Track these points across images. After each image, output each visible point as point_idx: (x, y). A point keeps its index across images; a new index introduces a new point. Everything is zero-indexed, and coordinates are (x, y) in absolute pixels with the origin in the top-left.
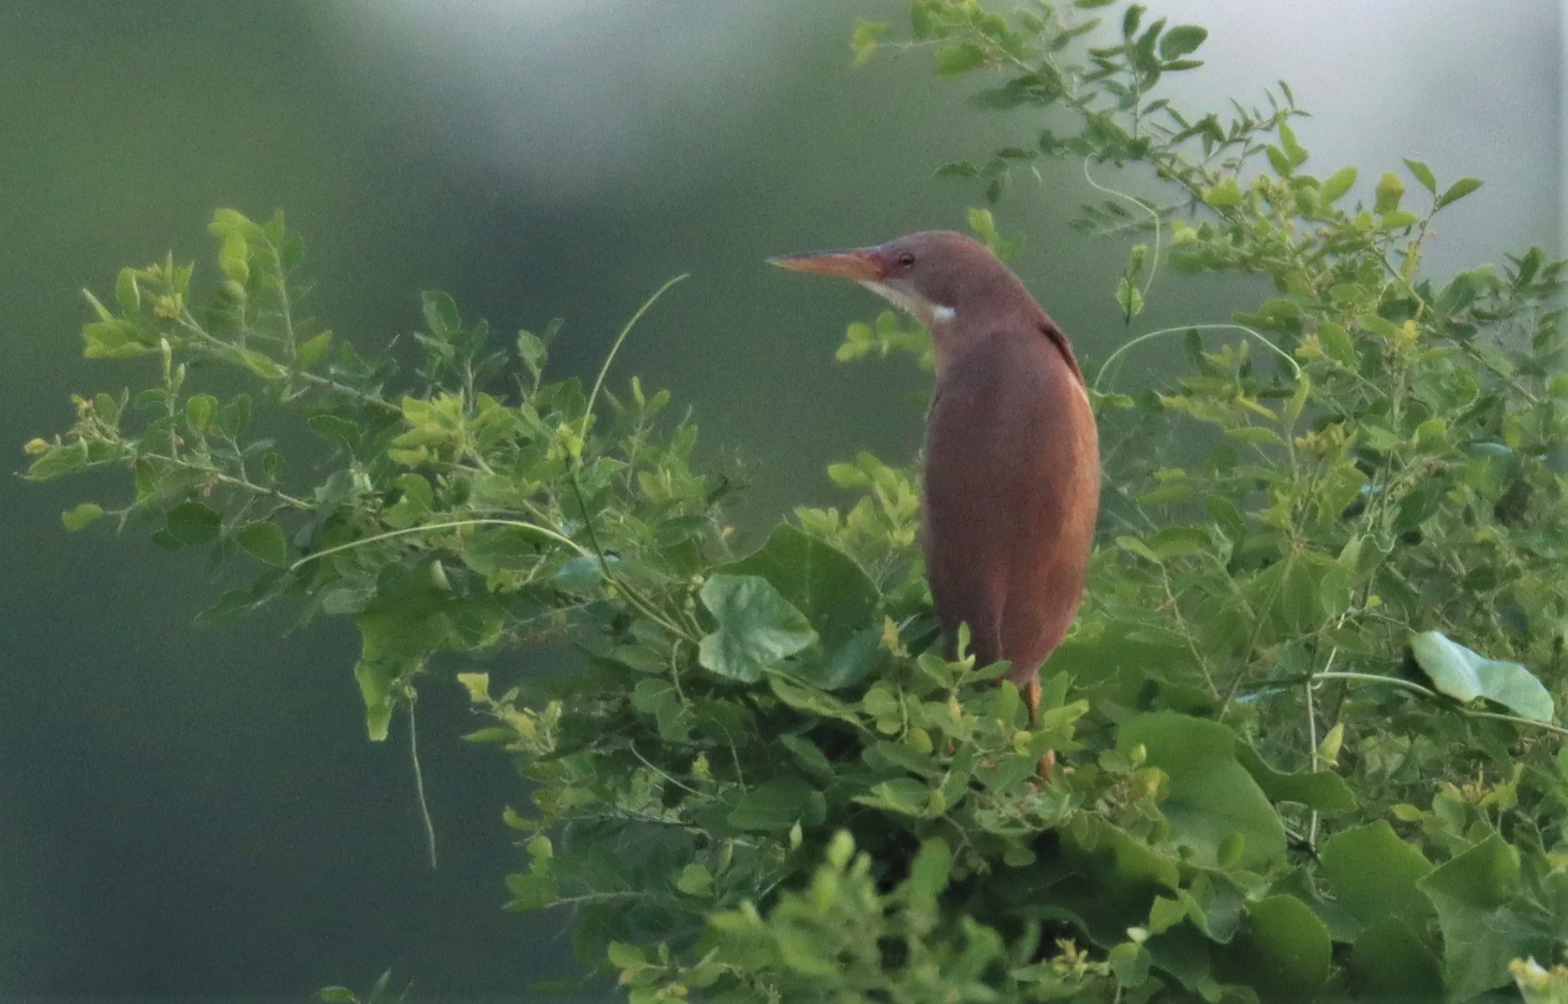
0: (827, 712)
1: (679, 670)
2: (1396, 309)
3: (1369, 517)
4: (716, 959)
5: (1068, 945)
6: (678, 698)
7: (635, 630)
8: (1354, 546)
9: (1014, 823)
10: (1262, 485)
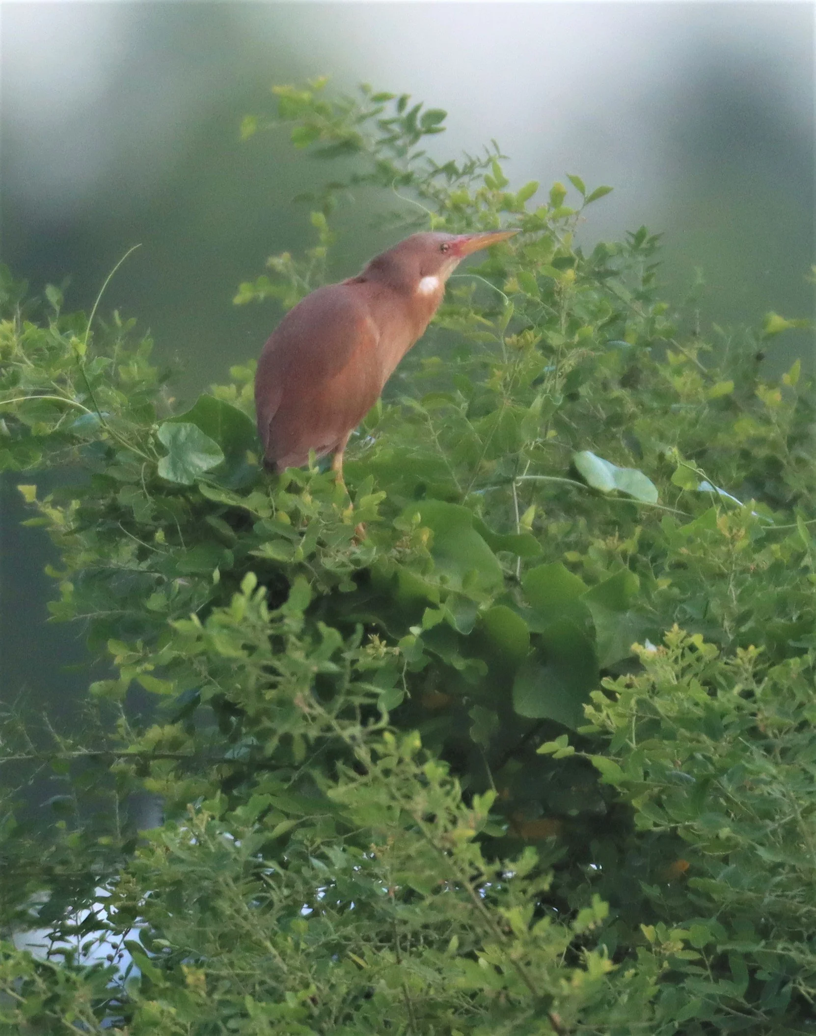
0: (232, 503)
1: (145, 480)
2: (562, 263)
3: (547, 385)
4: (171, 648)
5: (375, 638)
6: (145, 497)
7: (119, 457)
8: (538, 402)
9: (343, 565)
10: (485, 366)
